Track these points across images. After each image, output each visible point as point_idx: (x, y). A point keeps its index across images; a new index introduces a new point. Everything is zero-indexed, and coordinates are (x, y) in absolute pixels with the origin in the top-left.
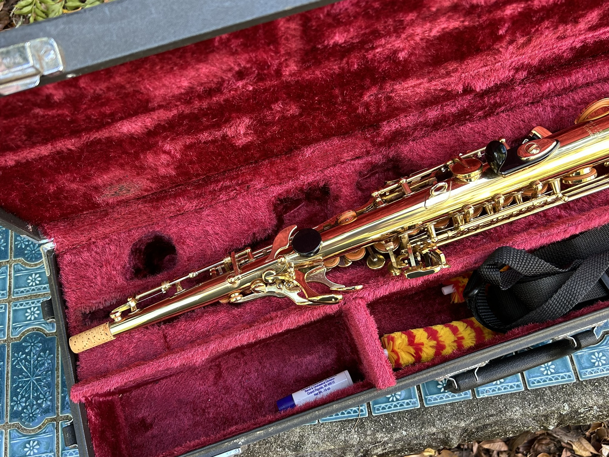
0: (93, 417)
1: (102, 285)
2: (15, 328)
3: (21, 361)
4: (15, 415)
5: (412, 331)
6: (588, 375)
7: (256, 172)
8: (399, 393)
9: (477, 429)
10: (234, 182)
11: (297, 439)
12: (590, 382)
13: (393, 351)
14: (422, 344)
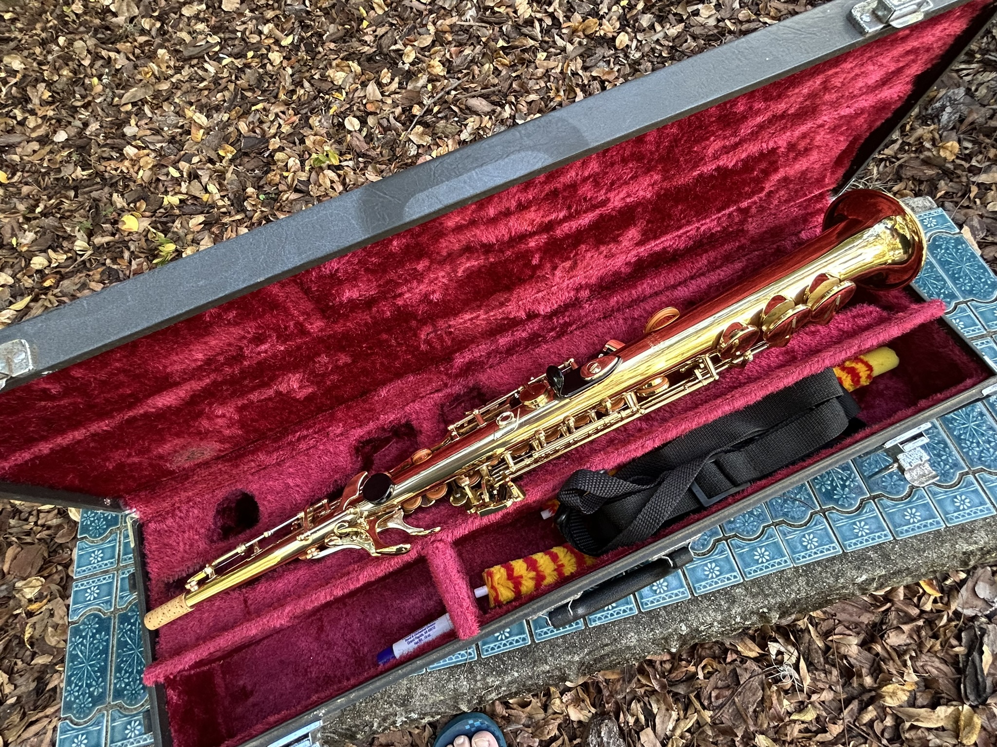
0: (175, 698)
1: (185, 552)
2: (122, 598)
3: (126, 632)
4: (118, 694)
5: (511, 563)
6: (702, 589)
7: (332, 419)
8: (508, 630)
9: (595, 660)
10: (311, 431)
11: (404, 692)
12: (705, 596)
13: (493, 587)
14: (521, 577)
